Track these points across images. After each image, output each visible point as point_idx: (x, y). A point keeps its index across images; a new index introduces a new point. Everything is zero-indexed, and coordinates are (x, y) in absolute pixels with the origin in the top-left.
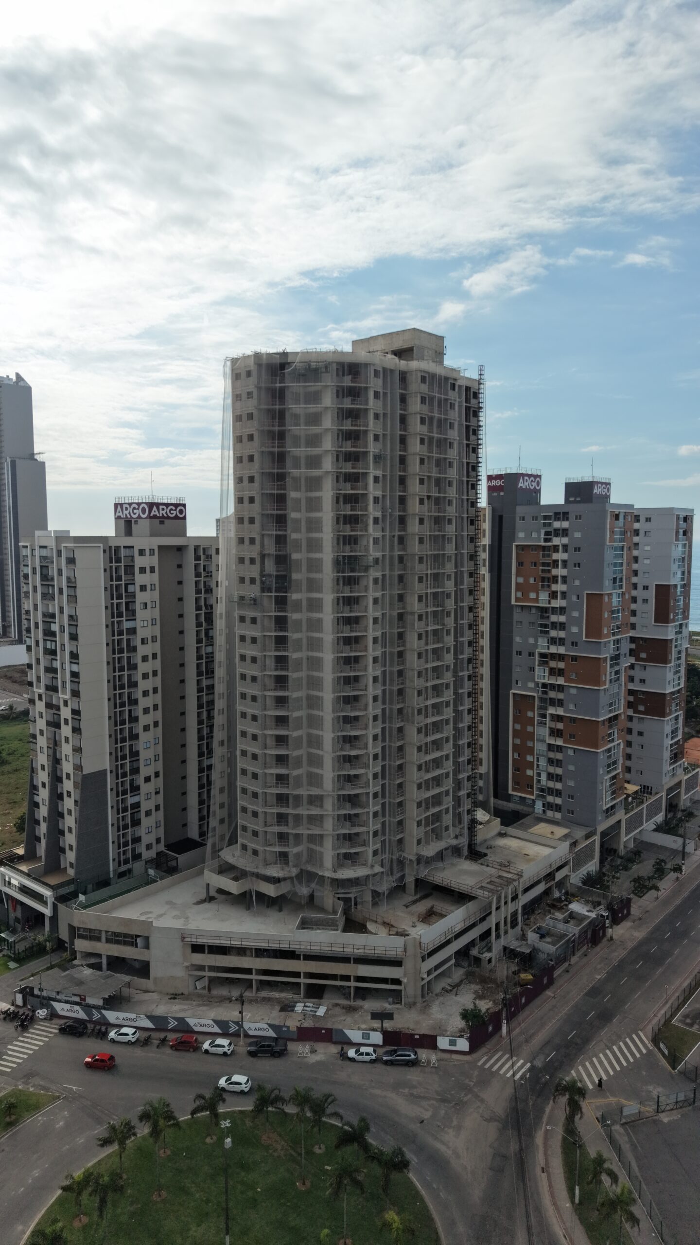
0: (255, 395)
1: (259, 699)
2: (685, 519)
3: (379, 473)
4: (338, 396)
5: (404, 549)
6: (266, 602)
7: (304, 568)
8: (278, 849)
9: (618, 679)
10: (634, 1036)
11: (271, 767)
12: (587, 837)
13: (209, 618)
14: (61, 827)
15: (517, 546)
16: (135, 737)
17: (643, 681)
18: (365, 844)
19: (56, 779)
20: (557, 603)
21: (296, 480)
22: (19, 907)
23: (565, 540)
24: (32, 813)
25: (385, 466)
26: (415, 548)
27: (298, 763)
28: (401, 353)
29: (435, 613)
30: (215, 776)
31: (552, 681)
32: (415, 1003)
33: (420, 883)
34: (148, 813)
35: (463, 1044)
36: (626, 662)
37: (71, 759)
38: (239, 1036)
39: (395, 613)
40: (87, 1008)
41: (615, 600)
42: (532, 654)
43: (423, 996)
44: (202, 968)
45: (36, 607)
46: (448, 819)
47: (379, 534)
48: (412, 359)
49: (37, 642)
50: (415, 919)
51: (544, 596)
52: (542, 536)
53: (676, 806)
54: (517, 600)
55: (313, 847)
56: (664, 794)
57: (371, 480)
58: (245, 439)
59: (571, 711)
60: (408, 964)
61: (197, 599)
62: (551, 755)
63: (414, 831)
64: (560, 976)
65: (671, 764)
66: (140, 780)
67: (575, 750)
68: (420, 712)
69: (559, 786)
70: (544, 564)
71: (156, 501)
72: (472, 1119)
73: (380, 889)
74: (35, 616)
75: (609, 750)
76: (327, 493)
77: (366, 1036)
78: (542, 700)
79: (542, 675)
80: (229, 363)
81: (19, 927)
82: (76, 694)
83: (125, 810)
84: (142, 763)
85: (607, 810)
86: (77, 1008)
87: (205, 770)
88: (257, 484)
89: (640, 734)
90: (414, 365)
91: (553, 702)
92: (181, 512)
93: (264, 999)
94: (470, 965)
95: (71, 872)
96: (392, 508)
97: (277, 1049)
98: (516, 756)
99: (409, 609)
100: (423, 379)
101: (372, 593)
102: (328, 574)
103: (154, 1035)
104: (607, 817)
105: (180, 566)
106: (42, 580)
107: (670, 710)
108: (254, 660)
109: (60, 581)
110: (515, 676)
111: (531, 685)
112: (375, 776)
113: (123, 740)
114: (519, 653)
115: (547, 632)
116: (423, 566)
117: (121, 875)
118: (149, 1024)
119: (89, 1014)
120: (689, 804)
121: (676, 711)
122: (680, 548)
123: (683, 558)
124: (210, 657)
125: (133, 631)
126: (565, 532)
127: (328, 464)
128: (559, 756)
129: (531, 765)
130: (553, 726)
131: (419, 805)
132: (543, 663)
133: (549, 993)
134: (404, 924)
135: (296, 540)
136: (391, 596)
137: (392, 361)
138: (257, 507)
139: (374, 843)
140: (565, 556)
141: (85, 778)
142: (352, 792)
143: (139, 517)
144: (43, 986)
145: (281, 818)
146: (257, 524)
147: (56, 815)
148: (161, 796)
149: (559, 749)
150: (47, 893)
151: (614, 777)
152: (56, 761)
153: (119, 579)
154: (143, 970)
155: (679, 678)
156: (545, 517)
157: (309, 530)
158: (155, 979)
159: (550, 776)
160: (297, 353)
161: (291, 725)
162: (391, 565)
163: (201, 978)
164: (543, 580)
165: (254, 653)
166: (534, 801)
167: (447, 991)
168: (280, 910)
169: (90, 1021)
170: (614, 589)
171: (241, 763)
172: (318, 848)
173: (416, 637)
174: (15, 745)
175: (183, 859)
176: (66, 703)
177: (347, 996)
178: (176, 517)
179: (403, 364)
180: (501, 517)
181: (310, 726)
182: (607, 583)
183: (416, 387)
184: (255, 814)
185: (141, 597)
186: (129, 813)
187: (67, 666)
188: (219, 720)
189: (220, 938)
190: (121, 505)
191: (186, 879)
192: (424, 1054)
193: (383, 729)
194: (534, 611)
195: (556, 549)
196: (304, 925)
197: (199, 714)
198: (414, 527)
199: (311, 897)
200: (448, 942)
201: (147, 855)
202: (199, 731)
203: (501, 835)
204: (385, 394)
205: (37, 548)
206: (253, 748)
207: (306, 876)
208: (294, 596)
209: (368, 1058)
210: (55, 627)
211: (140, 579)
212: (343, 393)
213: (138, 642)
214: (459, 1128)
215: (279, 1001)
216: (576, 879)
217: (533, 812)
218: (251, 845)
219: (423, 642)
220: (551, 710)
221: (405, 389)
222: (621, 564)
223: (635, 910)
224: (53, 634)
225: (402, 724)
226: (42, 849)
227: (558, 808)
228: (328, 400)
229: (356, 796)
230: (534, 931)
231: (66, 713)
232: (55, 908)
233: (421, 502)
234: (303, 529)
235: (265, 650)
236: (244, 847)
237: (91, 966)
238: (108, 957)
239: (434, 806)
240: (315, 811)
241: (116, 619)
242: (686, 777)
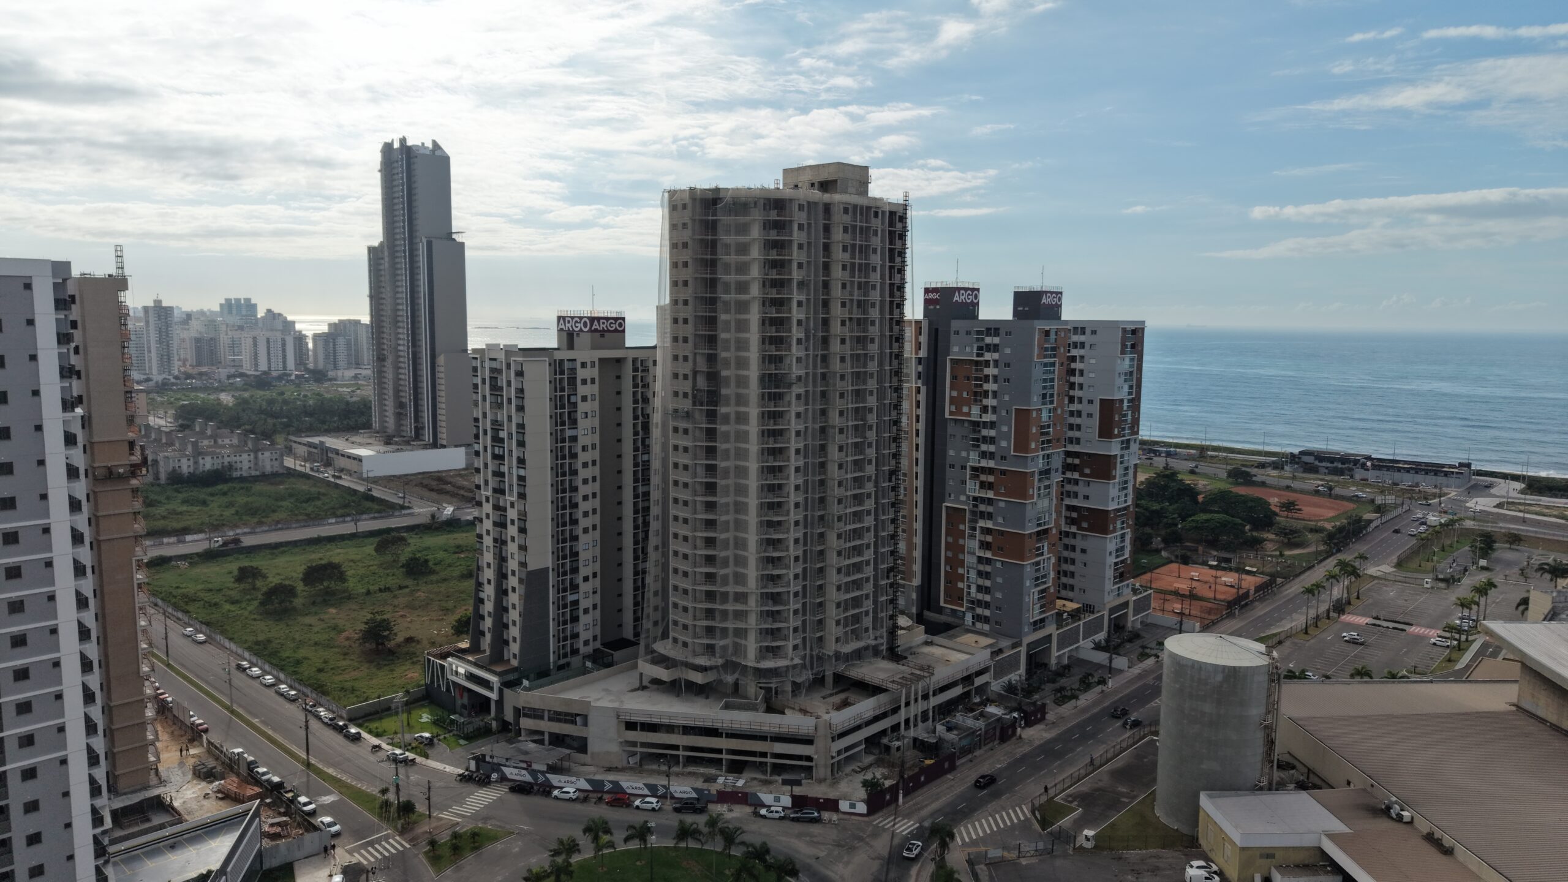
0: (690, 226)
1: (690, 504)
2: (1134, 332)
3: (803, 298)
4: (765, 228)
5: (827, 367)
6: (697, 415)
7: (733, 384)
8: (706, 641)
9: (1049, 493)
10: (1017, 809)
11: (701, 566)
12: (1014, 646)
13: (646, 427)
14: (505, 621)
15: (952, 360)
16: (575, 538)
17: (1086, 497)
18: (786, 638)
19: (502, 576)
20: (988, 417)
21: (726, 303)
22: (466, 695)
23: (996, 356)
24: (476, 609)
25: (809, 290)
26: (836, 366)
27: (725, 563)
28: (826, 186)
29: (856, 427)
30: (649, 580)
31: (983, 494)
32: (825, 780)
33: (839, 678)
34: (586, 611)
35: (862, 808)
36: (1056, 478)
37: (516, 556)
38: (666, 798)
39: (817, 426)
40: (533, 773)
41: (1045, 415)
42: (964, 468)
43: (832, 774)
44: (634, 744)
45: (485, 415)
46: (868, 621)
47: (802, 354)
48: (836, 192)
49: (485, 448)
50: (830, 707)
51: (975, 410)
52: (975, 351)
53: (1123, 627)
54: (951, 413)
55: (738, 640)
56: (1106, 613)
57: (794, 304)
58: (680, 265)
59: (1000, 525)
60: (820, 743)
61: (634, 409)
62: (981, 567)
63: (833, 630)
64: (963, 764)
65: (1115, 583)
66: (580, 580)
67: (1003, 562)
68: (840, 519)
69: (987, 598)
70: (977, 379)
71: (596, 315)
72: (861, 857)
73: (799, 680)
74: (484, 424)
75: (1038, 563)
76: (754, 316)
77: (777, 799)
78: (973, 513)
79: (972, 488)
80: (666, 195)
81: (466, 712)
82: (522, 496)
83: (565, 606)
84: (581, 564)
85: (1035, 623)
86: (524, 772)
87: (640, 574)
88: (690, 307)
89: (1084, 551)
90: (837, 197)
91: (983, 515)
92: (620, 325)
93: (690, 773)
94: (880, 753)
95: (515, 663)
96: (815, 329)
97: (698, 806)
98: (948, 568)
99: (831, 423)
100: (846, 211)
101: (795, 408)
102: (754, 390)
103: (591, 795)
104: (1035, 630)
105: (618, 377)
106: (491, 390)
107: (1115, 528)
108: (686, 467)
109: (509, 392)
110: (948, 489)
111: (963, 498)
112: (796, 576)
113: (564, 541)
114: (952, 466)
115: (978, 446)
116: (844, 383)
117: (560, 668)
118: (588, 787)
119: (536, 778)
120: (1139, 626)
121: (1122, 528)
122: (1127, 362)
123: (1131, 373)
124: (646, 465)
125: (574, 439)
126: (995, 348)
127: (755, 290)
128: (988, 568)
129: (961, 578)
130: (983, 539)
131: (838, 605)
132: (974, 477)
133: (949, 776)
134: (821, 712)
135: (726, 359)
136: (814, 411)
137: (816, 195)
138: (690, 328)
139: (795, 639)
140: (995, 371)
141: (530, 574)
142: (775, 591)
143: (581, 330)
144: (494, 753)
145: (710, 613)
146: (690, 344)
147: (501, 609)
148: (598, 597)
149: (988, 561)
150: (494, 679)
151: (1042, 591)
152: (502, 559)
153: (562, 390)
154: (581, 745)
155: (1126, 495)
156: (978, 333)
157: (738, 349)
158: (592, 753)
159: (980, 589)
160: (727, 190)
161: (718, 528)
162: (815, 382)
163: (634, 754)
164: (976, 394)
165: (686, 462)
166: (964, 613)
167: (856, 772)
168: (707, 698)
169: (536, 784)
170: (1044, 404)
171: (673, 563)
172: (743, 642)
173: (837, 449)
174: (441, 555)
175: (617, 655)
176: (512, 505)
177: (764, 772)
178: (616, 331)
179: (827, 197)
180: (937, 330)
181: (737, 529)
182: (1036, 399)
183: (839, 219)
184: (685, 609)
185: (582, 407)
186: (568, 610)
187: (514, 471)
188: (654, 526)
189: (651, 716)
190: (564, 318)
191: (621, 672)
192: (826, 815)
193: (805, 534)
194: (966, 425)
195: (987, 364)
196: (727, 707)
197: (635, 520)
198: (836, 347)
199: (736, 685)
200: (858, 728)
201: (583, 650)
202: (635, 535)
203: (927, 643)
204: (809, 225)
205: (487, 360)
206: (684, 549)
207: (730, 666)
208: (723, 410)
209: (777, 816)
210: (503, 434)
211: (582, 390)
212: (768, 225)
213: (579, 450)
214: (848, 863)
215: (702, 775)
216: (996, 686)
217: (963, 624)
218: (682, 638)
219: (844, 453)
220: (981, 523)
221: (829, 219)
222: (1052, 380)
223: (1050, 716)
224: (502, 440)
225: (823, 530)
226: (487, 641)
227: (986, 620)
228: (756, 232)
229: (778, 594)
230: (943, 724)
231: (512, 514)
232: (501, 693)
233: (843, 323)
234: (733, 348)
235: (696, 459)
236: (675, 640)
237: (534, 741)
238: (551, 734)
239: (854, 608)
240: (739, 607)
241: (559, 428)
242: (1134, 598)
